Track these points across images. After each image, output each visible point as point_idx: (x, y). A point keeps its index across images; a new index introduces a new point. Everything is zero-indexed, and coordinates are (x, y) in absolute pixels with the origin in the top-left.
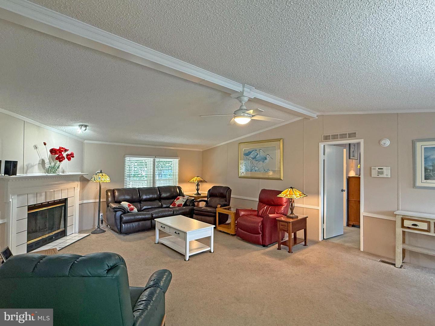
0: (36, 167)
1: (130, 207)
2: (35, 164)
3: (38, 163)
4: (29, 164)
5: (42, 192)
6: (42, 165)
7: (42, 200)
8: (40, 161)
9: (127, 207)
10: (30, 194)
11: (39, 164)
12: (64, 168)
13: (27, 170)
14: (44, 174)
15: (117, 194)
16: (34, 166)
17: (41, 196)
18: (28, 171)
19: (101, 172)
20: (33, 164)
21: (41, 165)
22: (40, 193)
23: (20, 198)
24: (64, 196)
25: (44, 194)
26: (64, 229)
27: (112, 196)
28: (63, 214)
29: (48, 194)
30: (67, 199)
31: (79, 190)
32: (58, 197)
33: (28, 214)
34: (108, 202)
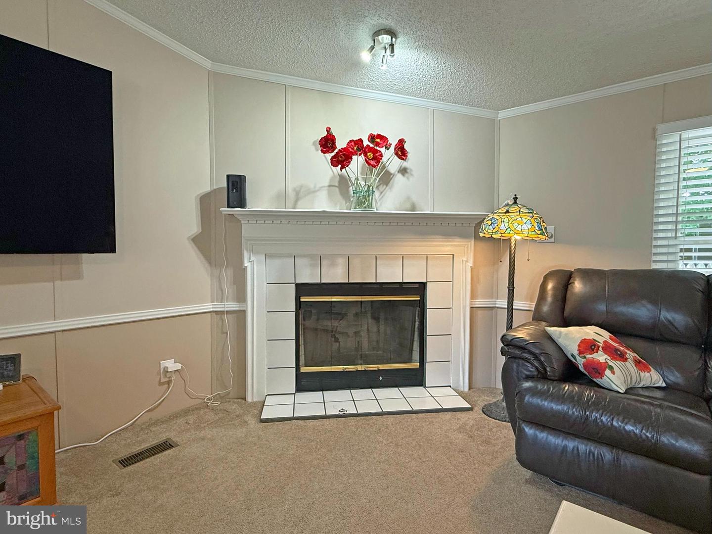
0: (323, 195)
1: (589, 356)
2: (318, 186)
3: (327, 184)
4: (301, 187)
5: (337, 255)
6: (340, 190)
7: (336, 275)
8: (332, 179)
9: (576, 353)
10: (301, 256)
11: (330, 186)
12: (414, 198)
13: (297, 199)
15: (578, 286)
16: (314, 192)
17: (333, 264)
18: (300, 203)
19: (516, 202)
20: (312, 186)
21: (337, 189)
22: (333, 257)
23: (277, 263)
24: (412, 275)
25: (342, 262)
26: (416, 365)
27: (555, 296)
28: (417, 324)
29: (356, 263)
30: (423, 286)
31: (471, 264)
32: (390, 274)
33: (299, 304)
34: (538, 316)
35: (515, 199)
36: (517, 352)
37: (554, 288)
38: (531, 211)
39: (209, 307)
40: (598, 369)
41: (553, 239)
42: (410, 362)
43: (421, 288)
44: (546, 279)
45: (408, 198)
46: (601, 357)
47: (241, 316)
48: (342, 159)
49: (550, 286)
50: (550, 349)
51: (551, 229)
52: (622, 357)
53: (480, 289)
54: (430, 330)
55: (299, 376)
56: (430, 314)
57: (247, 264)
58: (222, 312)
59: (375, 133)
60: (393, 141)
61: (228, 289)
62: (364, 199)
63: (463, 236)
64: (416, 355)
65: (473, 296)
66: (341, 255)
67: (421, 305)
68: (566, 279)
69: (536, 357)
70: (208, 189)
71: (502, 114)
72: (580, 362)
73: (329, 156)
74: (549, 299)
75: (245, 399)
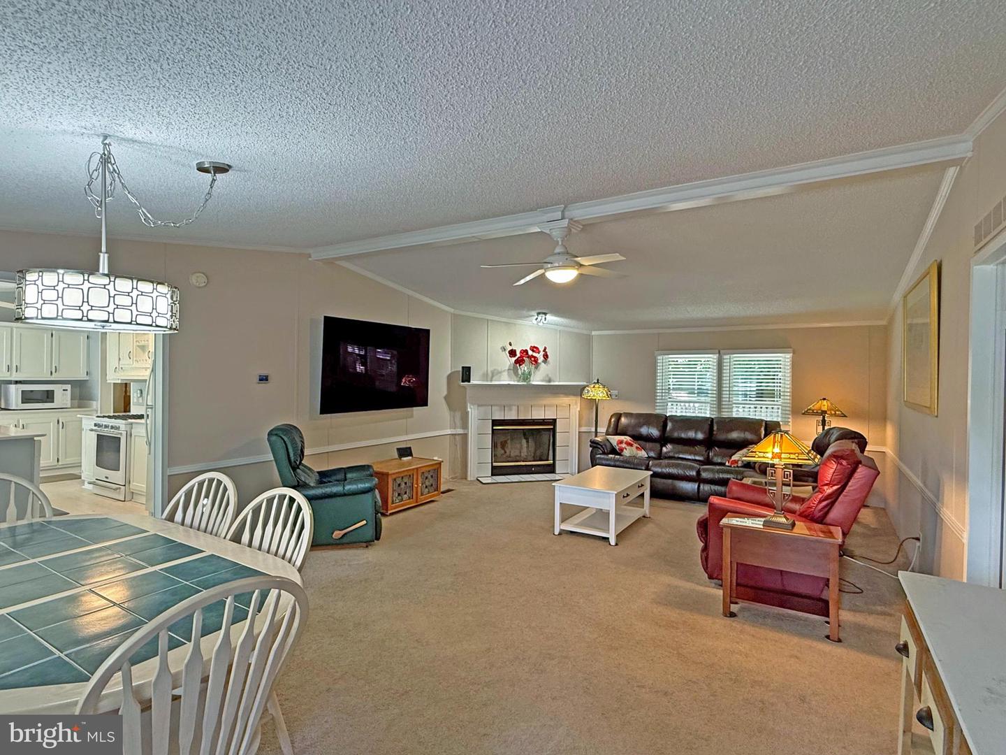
0: (505, 374)
1: (620, 445)
2: (503, 369)
3: (507, 368)
4: (495, 370)
5: (513, 405)
7: (512, 415)
8: (510, 366)
9: (616, 445)
10: (494, 405)
11: (509, 370)
12: (550, 376)
13: (492, 377)
14: (516, 383)
15: (623, 420)
16: (501, 373)
17: (511, 410)
18: (494, 378)
19: (598, 382)
20: (500, 370)
21: (512, 372)
22: (510, 407)
23: (482, 409)
24: (549, 415)
25: (515, 408)
26: (552, 462)
27: (614, 424)
28: (551, 441)
29: (521, 408)
30: (555, 420)
31: (579, 409)
32: (538, 414)
33: (493, 430)
34: (607, 434)
35: (598, 380)
36: (595, 445)
37: (614, 421)
38: (604, 387)
39: (449, 432)
40: (622, 450)
41: (618, 397)
42: (548, 460)
43: (554, 422)
44: (612, 416)
45: (548, 375)
46: (624, 445)
47: (465, 436)
48: (520, 362)
49: (613, 420)
50: (608, 444)
51: (614, 392)
52: (631, 445)
53: (583, 422)
54: (558, 443)
55: (493, 468)
56: (558, 436)
57: (469, 410)
58: (455, 434)
59: (533, 345)
60: (541, 349)
61: (458, 422)
62: (526, 377)
63: (575, 395)
64: (551, 457)
65: (580, 426)
66: (515, 405)
67: (554, 430)
68: (619, 416)
69: (602, 446)
70: (449, 372)
71: (593, 333)
72: (617, 448)
73: (514, 359)
74: (612, 426)
75: (466, 479)
